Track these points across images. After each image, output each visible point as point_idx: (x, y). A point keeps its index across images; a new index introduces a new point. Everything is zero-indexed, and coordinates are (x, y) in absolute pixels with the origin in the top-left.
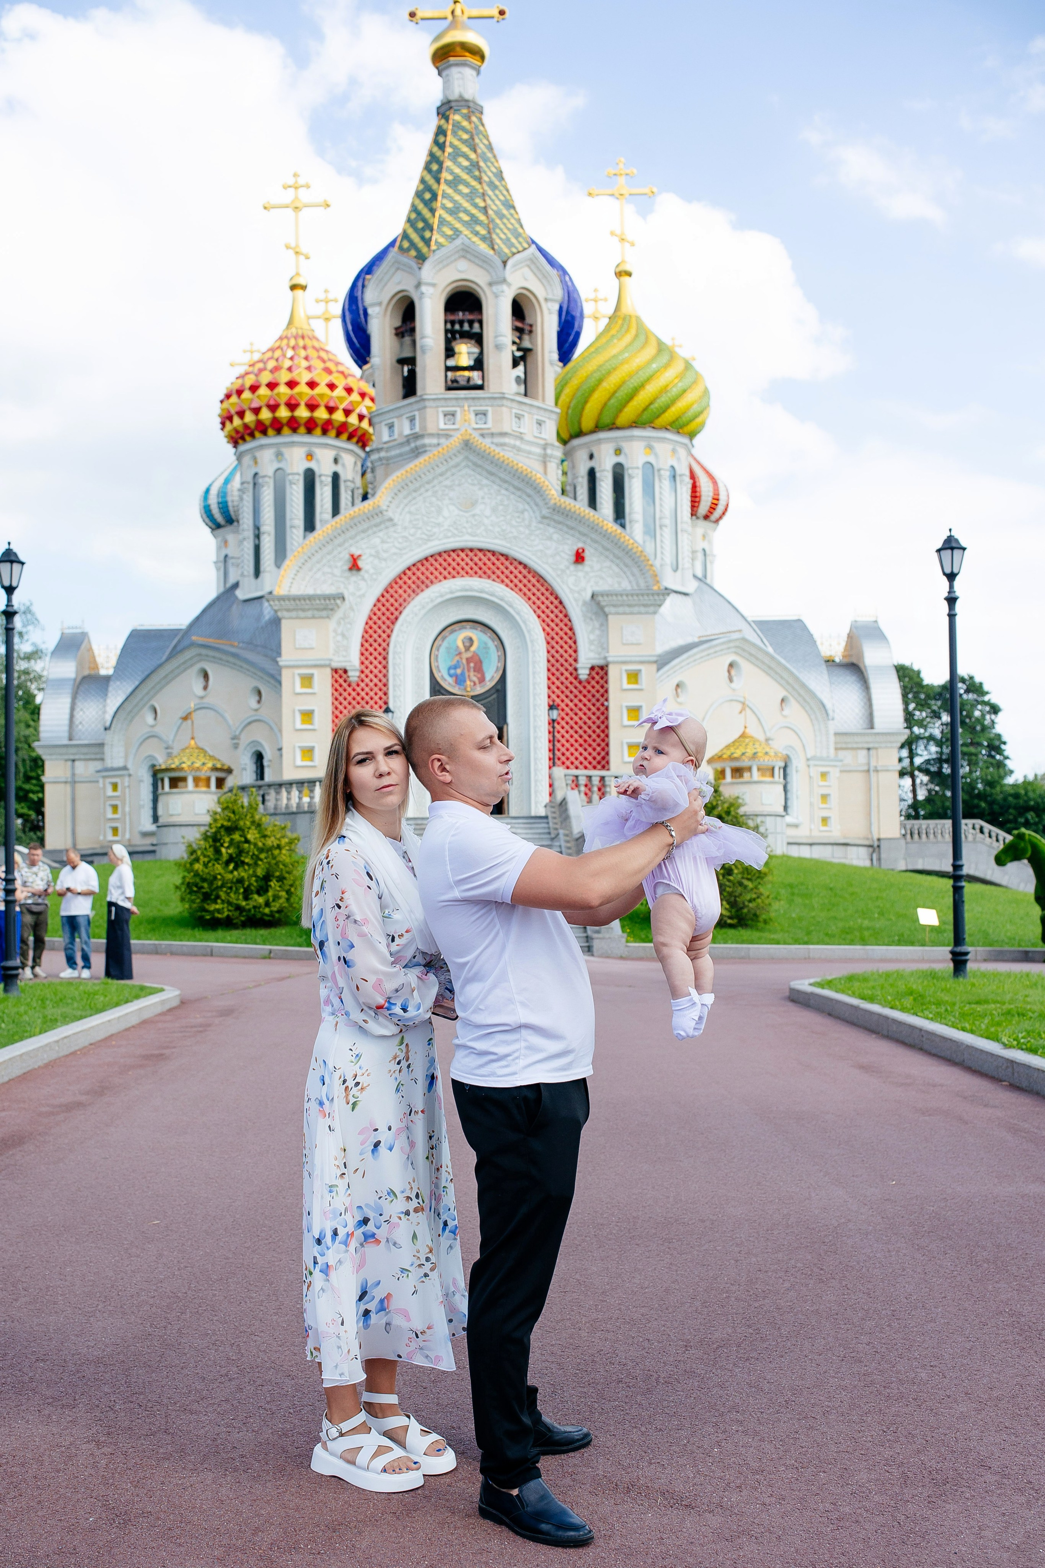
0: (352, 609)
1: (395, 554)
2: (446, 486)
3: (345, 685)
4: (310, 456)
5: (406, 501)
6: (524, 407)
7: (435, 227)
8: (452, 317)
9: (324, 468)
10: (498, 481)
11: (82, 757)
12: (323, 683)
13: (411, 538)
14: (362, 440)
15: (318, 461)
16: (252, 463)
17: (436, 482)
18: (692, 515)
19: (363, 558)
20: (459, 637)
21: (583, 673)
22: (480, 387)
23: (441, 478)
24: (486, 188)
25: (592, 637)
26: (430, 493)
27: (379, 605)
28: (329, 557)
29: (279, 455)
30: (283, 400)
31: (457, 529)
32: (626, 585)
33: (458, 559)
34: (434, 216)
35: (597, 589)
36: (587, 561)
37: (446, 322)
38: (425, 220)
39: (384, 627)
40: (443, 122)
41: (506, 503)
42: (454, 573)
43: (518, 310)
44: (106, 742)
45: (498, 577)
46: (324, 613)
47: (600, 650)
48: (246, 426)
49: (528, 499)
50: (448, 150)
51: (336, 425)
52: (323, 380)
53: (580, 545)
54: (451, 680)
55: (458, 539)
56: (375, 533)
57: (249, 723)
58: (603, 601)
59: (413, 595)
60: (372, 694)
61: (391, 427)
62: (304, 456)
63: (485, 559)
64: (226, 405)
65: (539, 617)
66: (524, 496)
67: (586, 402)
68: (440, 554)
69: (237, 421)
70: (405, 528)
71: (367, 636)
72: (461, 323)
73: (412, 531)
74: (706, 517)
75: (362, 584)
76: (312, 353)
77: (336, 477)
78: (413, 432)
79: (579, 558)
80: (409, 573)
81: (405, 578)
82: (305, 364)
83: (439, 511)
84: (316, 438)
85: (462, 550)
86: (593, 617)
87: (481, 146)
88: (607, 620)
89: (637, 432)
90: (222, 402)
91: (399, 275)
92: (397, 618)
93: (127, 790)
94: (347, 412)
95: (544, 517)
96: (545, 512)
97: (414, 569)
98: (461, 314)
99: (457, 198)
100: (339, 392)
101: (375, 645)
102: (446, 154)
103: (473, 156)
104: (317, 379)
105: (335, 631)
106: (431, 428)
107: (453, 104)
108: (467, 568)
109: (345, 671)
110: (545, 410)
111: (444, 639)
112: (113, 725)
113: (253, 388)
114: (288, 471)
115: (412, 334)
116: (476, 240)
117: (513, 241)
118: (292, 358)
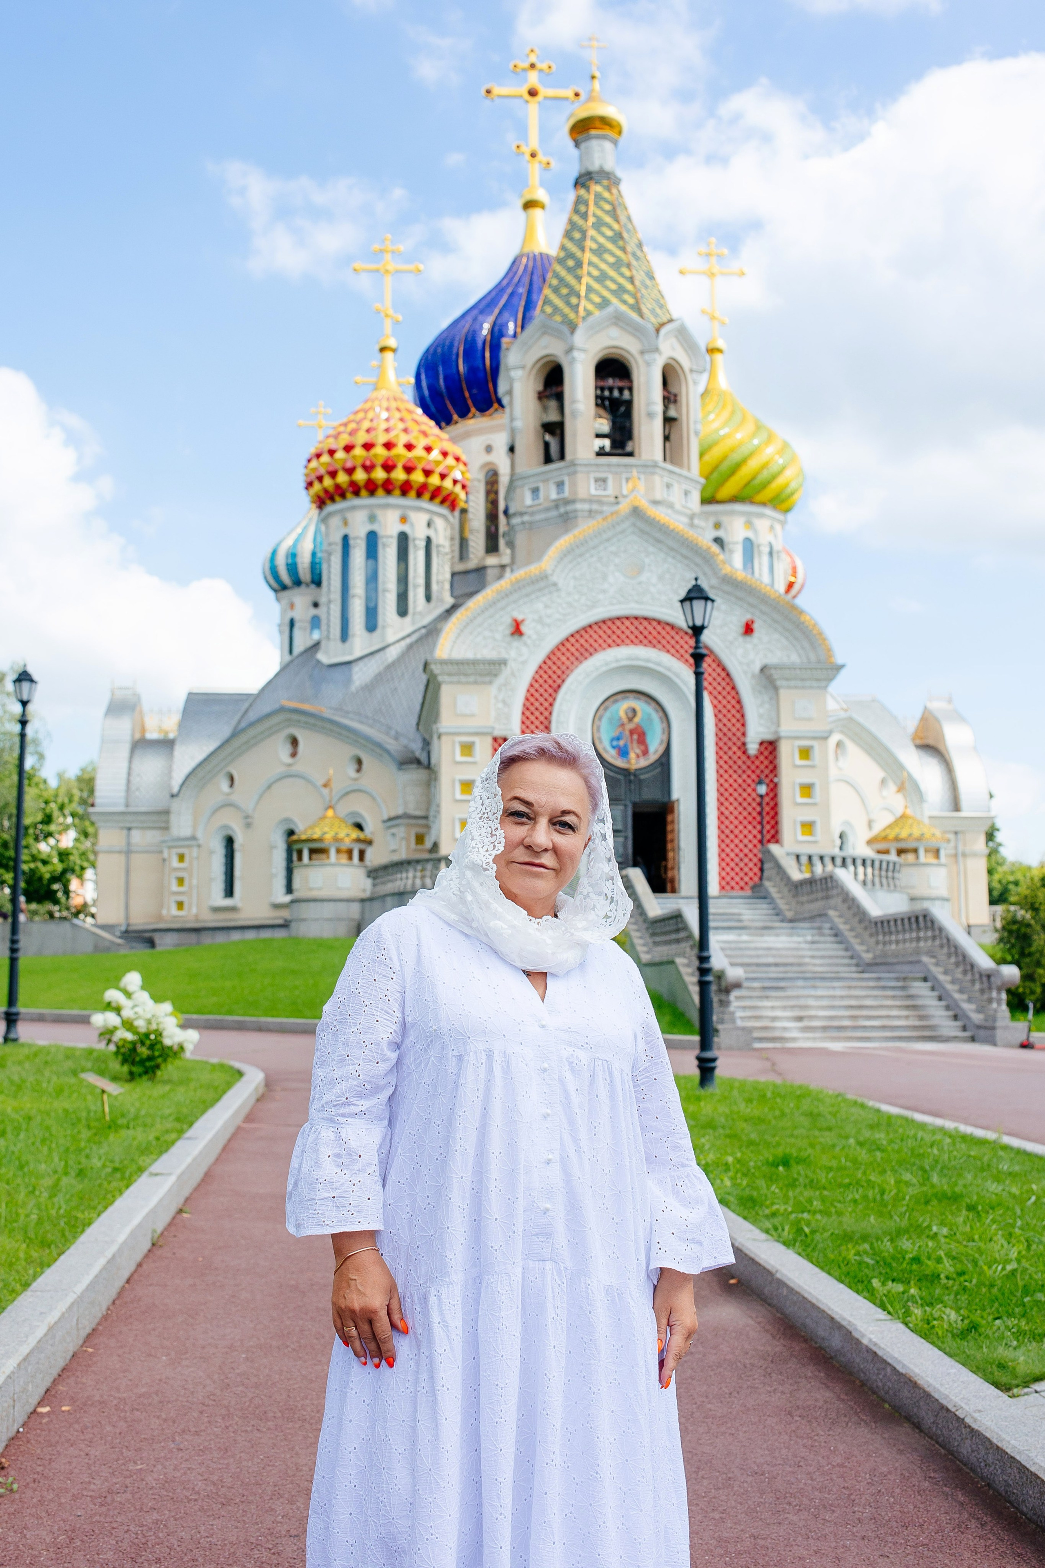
0: (513, 674)
1: (557, 620)
2: (611, 552)
4: (404, 519)
5: (570, 566)
6: (671, 475)
7: (583, 293)
8: (601, 384)
9: (418, 531)
10: (665, 549)
11: (140, 825)
12: (483, 754)
13: (574, 604)
15: (412, 525)
16: (341, 523)
17: (601, 547)
19: (526, 623)
20: (622, 707)
21: (753, 748)
22: (633, 454)
23: (606, 544)
24: (629, 258)
25: (761, 711)
26: (594, 559)
27: (541, 672)
28: (490, 621)
29: (372, 518)
30: (379, 461)
31: (621, 596)
32: (795, 658)
33: (623, 628)
34: (579, 283)
35: (765, 662)
36: (756, 634)
37: (596, 388)
38: (569, 286)
39: (546, 695)
40: (582, 191)
41: (673, 571)
42: (619, 641)
44: (172, 810)
45: (664, 647)
46: (487, 679)
47: (770, 724)
48: (338, 487)
49: (696, 569)
50: (591, 220)
51: (431, 488)
53: (748, 617)
54: (613, 752)
55: (622, 606)
56: (537, 598)
57: (347, 793)
58: (776, 674)
59: (576, 663)
61: (535, 491)
62: (398, 519)
63: (650, 628)
64: (314, 464)
66: (692, 566)
68: (604, 622)
70: (569, 594)
71: (528, 704)
72: (611, 389)
73: (576, 597)
75: (524, 650)
77: (429, 541)
78: (561, 496)
79: (748, 629)
80: (572, 640)
81: (568, 645)
82: (401, 426)
83: (604, 577)
84: (410, 501)
85: (627, 618)
86: (762, 690)
87: (621, 217)
88: (777, 694)
89: (738, 507)
90: (307, 461)
91: (546, 340)
92: (559, 686)
93: (195, 863)
94: (443, 476)
96: (714, 582)
97: (577, 636)
98: (610, 380)
99: (603, 266)
100: (435, 455)
101: (537, 713)
102: (588, 224)
103: (616, 226)
104: (414, 442)
105: (496, 697)
106: (582, 493)
107: (592, 175)
108: (632, 637)
110: (690, 479)
111: (606, 709)
112: (182, 793)
113: (348, 448)
114: (381, 532)
115: (559, 397)
116: (623, 308)
117: (658, 311)
118: (387, 420)
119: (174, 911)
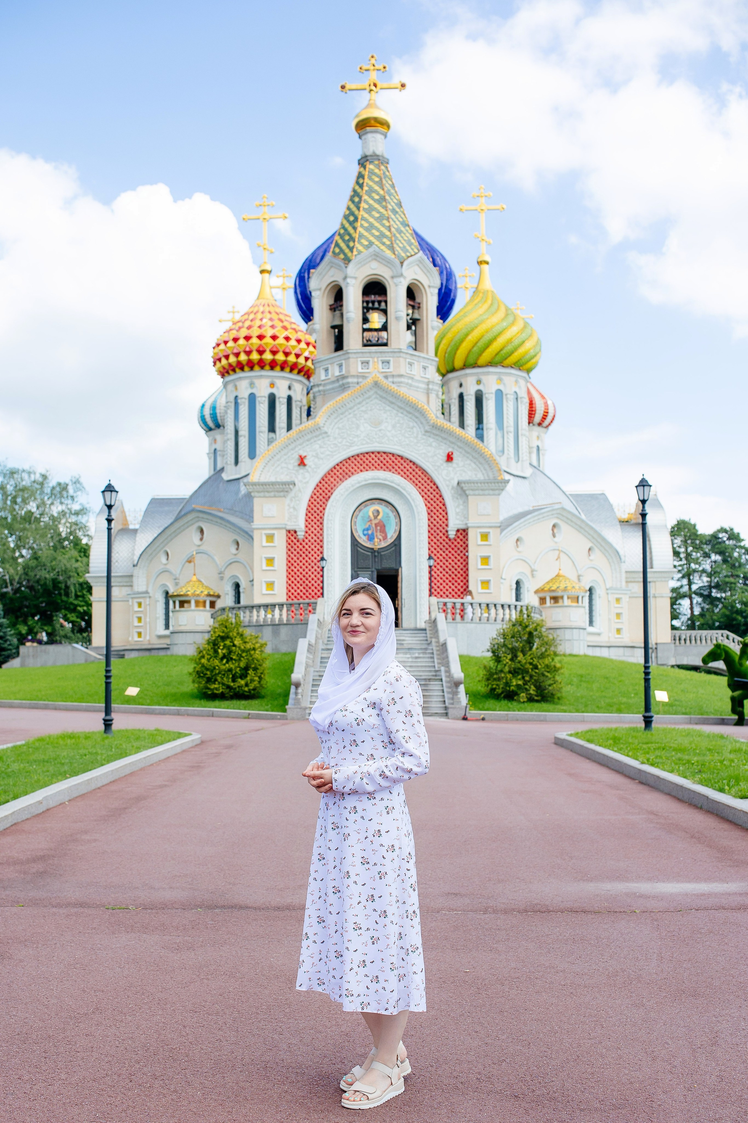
0: (300, 491)
1: (328, 455)
2: (362, 411)
3: (295, 541)
4: (272, 385)
5: (336, 421)
6: (414, 358)
7: (357, 240)
8: (367, 299)
9: (282, 394)
10: (396, 407)
11: (118, 584)
12: (281, 541)
13: (339, 445)
14: (307, 374)
15: (278, 388)
16: (233, 389)
17: (355, 408)
18: (529, 423)
19: (308, 457)
20: (371, 510)
21: (452, 534)
22: (386, 345)
23: (359, 406)
24: (390, 213)
25: (458, 510)
26: (351, 415)
27: (318, 488)
28: (285, 457)
29: (252, 385)
30: (254, 348)
31: (369, 439)
32: (480, 476)
33: (370, 459)
34: (356, 232)
35: (461, 479)
36: (454, 461)
37: (363, 302)
38: (349, 235)
39: (321, 503)
40: (362, 169)
41: (401, 422)
42: (367, 468)
43: (411, 294)
44: (134, 574)
45: (396, 470)
46: (282, 494)
47: (463, 519)
48: (230, 365)
49: (416, 420)
50: (366, 188)
51: (290, 364)
52: (282, 334)
53: (450, 450)
54: (365, 538)
55: (370, 445)
56: (315, 441)
57: (231, 564)
58: (465, 487)
59: (340, 482)
60: (313, 547)
61: (326, 370)
62: (268, 385)
63: (387, 459)
64: (217, 350)
65: (423, 497)
66: (414, 418)
67: (457, 349)
68: (358, 455)
69: (224, 361)
70: (335, 438)
71: (310, 509)
72: (373, 302)
73: (340, 440)
74: (540, 424)
75: (307, 475)
76: (275, 316)
77: (289, 399)
78: (341, 374)
79: (450, 458)
80: (338, 468)
81: (335, 471)
82: (270, 323)
83: (358, 427)
84: (277, 373)
85: (373, 453)
86: (459, 497)
87: (387, 185)
88: (468, 499)
89: (491, 369)
90: (214, 348)
91: (333, 271)
92: (329, 497)
93: (148, 607)
94: (298, 356)
95: (426, 432)
96: (427, 428)
97: (341, 465)
98: (373, 296)
99: (371, 220)
100: (293, 342)
101: (315, 515)
102: (364, 192)
103: (382, 192)
104: (278, 334)
105: (289, 505)
106: (353, 372)
107: (369, 158)
108: (376, 465)
109: (295, 532)
110: (428, 359)
111: (360, 511)
112: (139, 564)
113: (235, 340)
114: (257, 395)
115: (341, 309)
116: (382, 248)
117: (408, 248)
118: (261, 320)
119: (136, 639)
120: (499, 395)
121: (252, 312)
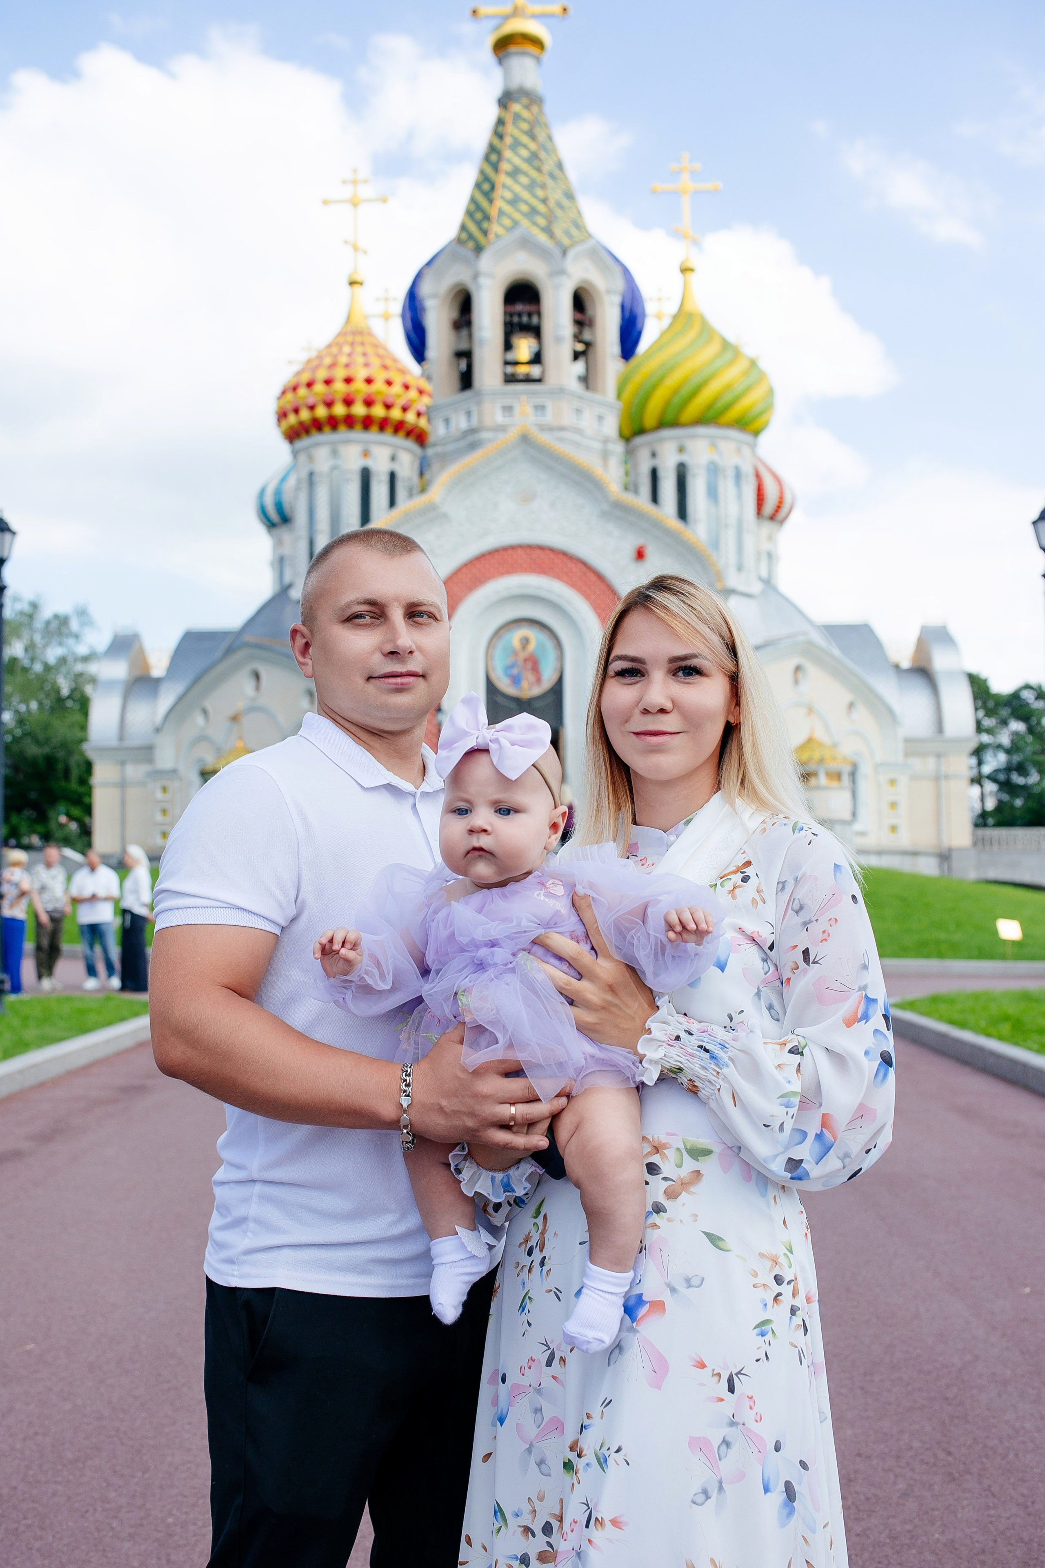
2: (502, 481)
4: (366, 454)
5: (461, 496)
6: (585, 401)
7: (494, 218)
8: (511, 310)
9: (380, 466)
10: (557, 476)
11: (132, 759)
13: (467, 534)
14: (419, 437)
15: (374, 459)
16: (308, 460)
17: (493, 476)
18: (757, 515)
20: (516, 636)
22: (539, 381)
23: (499, 472)
24: (546, 178)
26: (485, 488)
29: (335, 453)
30: (339, 397)
31: (513, 524)
33: (516, 556)
34: (492, 207)
36: (647, 559)
37: (505, 313)
38: (483, 212)
40: (503, 112)
41: (564, 498)
42: (511, 569)
43: (579, 303)
44: (156, 744)
45: (556, 574)
48: (301, 423)
49: (588, 496)
50: (508, 140)
51: (393, 422)
52: (380, 377)
53: (641, 542)
55: (515, 535)
61: (447, 421)
62: (360, 454)
63: (544, 556)
64: (283, 401)
65: (599, 615)
66: (584, 492)
67: (649, 399)
68: (497, 551)
69: (292, 418)
70: (461, 524)
72: (520, 315)
73: (469, 527)
76: (370, 350)
77: (392, 477)
78: (470, 426)
79: (640, 555)
80: (465, 570)
81: (460, 576)
82: (362, 360)
83: (497, 506)
84: (373, 435)
85: (521, 547)
87: (541, 135)
89: (701, 430)
90: (278, 399)
91: (455, 269)
93: (179, 793)
94: (405, 409)
95: (604, 513)
96: (606, 507)
97: (469, 566)
98: (520, 306)
99: (517, 188)
100: (397, 389)
102: (506, 145)
103: (533, 146)
106: (488, 422)
107: (514, 94)
108: (526, 566)
110: (607, 404)
112: (165, 727)
113: (309, 385)
114: (343, 469)
115: (469, 327)
116: (535, 231)
117: (574, 232)
118: (349, 355)
120: (714, 470)
121: (335, 344)
